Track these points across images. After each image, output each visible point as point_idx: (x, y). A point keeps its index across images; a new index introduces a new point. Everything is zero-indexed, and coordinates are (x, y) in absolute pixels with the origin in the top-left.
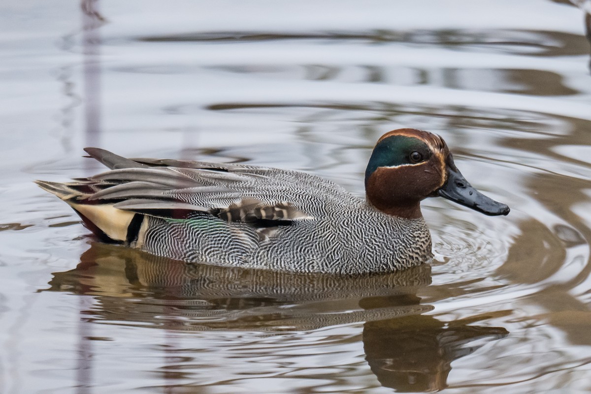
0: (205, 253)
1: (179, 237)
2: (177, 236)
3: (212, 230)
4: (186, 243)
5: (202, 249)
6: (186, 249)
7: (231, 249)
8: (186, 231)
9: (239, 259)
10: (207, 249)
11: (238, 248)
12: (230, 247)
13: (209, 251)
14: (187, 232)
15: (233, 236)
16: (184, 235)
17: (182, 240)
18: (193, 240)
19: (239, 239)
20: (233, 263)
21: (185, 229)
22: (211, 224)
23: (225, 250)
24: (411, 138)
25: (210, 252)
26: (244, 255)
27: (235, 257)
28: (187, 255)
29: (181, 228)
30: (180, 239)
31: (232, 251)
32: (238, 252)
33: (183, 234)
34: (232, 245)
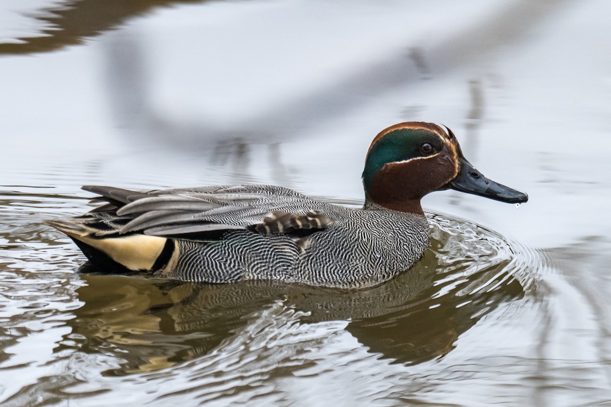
0: (252, 270)
1: (220, 258)
2: (219, 257)
3: (255, 245)
4: (231, 262)
5: (249, 266)
6: (231, 269)
7: (276, 263)
8: (228, 249)
9: (285, 273)
10: (254, 266)
11: (282, 262)
12: (275, 262)
13: (256, 267)
14: (230, 250)
15: (275, 249)
16: (227, 254)
17: (225, 260)
18: (237, 257)
19: (282, 252)
20: (281, 278)
21: (226, 248)
22: (251, 240)
23: (271, 265)
24: (419, 130)
25: (257, 269)
26: (290, 268)
27: (282, 271)
28: (232, 275)
29: (221, 248)
30: (222, 259)
31: (278, 265)
32: (283, 266)
33: (225, 253)
34: (277, 259)
